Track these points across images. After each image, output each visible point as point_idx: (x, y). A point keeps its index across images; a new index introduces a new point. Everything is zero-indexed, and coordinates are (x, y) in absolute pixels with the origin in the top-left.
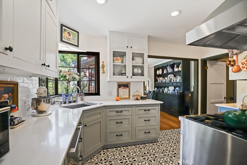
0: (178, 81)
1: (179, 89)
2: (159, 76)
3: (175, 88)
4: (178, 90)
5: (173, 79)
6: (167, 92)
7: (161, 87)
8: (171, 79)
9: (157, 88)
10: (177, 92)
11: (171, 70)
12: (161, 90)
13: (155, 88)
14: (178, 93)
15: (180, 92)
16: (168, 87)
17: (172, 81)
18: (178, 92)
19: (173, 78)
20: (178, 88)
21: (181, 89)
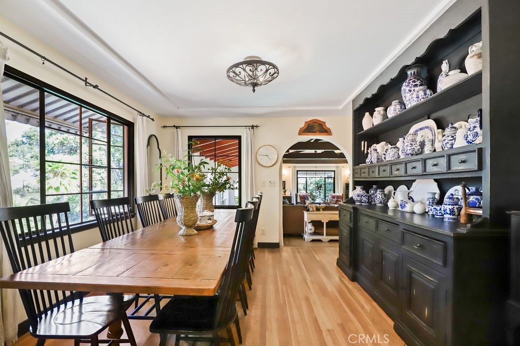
0: (460, 143)
1: (466, 197)
2: (374, 136)
3: (443, 184)
4: (462, 203)
5: (433, 142)
6: (403, 206)
7: (382, 185)
8: (422, 145)
9: (363, 189)
10: (452, 212)
11: (421, 93)
12: (379, 196)
13: (354, 188)
14: (456, 223)
15: (470, 217)
16: (409, 184)
17: (427, 150)
18: (460, 209)
19: (431, 137)
20: (459, 188)
21: (478, 193)
